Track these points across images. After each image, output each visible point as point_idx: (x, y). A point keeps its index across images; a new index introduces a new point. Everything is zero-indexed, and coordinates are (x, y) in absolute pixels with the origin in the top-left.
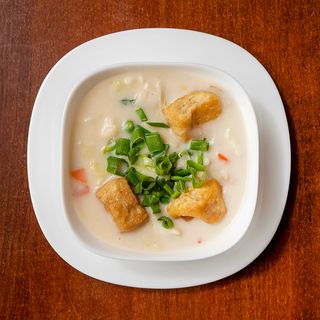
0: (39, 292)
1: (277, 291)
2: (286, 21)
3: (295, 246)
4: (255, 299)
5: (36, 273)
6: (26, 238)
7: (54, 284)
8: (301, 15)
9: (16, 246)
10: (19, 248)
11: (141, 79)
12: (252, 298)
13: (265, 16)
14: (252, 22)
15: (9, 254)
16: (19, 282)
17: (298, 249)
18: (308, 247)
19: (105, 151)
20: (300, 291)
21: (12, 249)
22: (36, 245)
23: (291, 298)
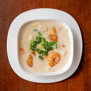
0: (10, 88)
1: (78, 87)
2: (80, 9)
3: (83, 74)
4: (72, 89)
5: (9, 83)
6: (6, 73)
7: (15, 86)
8: (84, 8)
9: (3, 75)
10: (4, 76)
11: (39, 23)
12: (71, 89)
13: (74, 8)
14: (70, 10)
15: (2, 78)
16: (5, 86)
17: (84, 75)
18: (87, 74)
19: (30, 44)
20: (85, 87)
21: (2, 76)
22: (9, 75)
23: (82, 89)
